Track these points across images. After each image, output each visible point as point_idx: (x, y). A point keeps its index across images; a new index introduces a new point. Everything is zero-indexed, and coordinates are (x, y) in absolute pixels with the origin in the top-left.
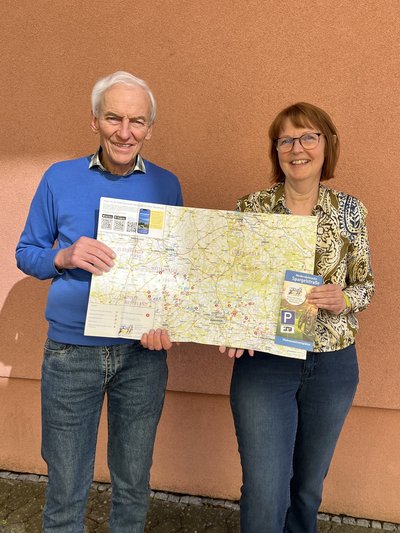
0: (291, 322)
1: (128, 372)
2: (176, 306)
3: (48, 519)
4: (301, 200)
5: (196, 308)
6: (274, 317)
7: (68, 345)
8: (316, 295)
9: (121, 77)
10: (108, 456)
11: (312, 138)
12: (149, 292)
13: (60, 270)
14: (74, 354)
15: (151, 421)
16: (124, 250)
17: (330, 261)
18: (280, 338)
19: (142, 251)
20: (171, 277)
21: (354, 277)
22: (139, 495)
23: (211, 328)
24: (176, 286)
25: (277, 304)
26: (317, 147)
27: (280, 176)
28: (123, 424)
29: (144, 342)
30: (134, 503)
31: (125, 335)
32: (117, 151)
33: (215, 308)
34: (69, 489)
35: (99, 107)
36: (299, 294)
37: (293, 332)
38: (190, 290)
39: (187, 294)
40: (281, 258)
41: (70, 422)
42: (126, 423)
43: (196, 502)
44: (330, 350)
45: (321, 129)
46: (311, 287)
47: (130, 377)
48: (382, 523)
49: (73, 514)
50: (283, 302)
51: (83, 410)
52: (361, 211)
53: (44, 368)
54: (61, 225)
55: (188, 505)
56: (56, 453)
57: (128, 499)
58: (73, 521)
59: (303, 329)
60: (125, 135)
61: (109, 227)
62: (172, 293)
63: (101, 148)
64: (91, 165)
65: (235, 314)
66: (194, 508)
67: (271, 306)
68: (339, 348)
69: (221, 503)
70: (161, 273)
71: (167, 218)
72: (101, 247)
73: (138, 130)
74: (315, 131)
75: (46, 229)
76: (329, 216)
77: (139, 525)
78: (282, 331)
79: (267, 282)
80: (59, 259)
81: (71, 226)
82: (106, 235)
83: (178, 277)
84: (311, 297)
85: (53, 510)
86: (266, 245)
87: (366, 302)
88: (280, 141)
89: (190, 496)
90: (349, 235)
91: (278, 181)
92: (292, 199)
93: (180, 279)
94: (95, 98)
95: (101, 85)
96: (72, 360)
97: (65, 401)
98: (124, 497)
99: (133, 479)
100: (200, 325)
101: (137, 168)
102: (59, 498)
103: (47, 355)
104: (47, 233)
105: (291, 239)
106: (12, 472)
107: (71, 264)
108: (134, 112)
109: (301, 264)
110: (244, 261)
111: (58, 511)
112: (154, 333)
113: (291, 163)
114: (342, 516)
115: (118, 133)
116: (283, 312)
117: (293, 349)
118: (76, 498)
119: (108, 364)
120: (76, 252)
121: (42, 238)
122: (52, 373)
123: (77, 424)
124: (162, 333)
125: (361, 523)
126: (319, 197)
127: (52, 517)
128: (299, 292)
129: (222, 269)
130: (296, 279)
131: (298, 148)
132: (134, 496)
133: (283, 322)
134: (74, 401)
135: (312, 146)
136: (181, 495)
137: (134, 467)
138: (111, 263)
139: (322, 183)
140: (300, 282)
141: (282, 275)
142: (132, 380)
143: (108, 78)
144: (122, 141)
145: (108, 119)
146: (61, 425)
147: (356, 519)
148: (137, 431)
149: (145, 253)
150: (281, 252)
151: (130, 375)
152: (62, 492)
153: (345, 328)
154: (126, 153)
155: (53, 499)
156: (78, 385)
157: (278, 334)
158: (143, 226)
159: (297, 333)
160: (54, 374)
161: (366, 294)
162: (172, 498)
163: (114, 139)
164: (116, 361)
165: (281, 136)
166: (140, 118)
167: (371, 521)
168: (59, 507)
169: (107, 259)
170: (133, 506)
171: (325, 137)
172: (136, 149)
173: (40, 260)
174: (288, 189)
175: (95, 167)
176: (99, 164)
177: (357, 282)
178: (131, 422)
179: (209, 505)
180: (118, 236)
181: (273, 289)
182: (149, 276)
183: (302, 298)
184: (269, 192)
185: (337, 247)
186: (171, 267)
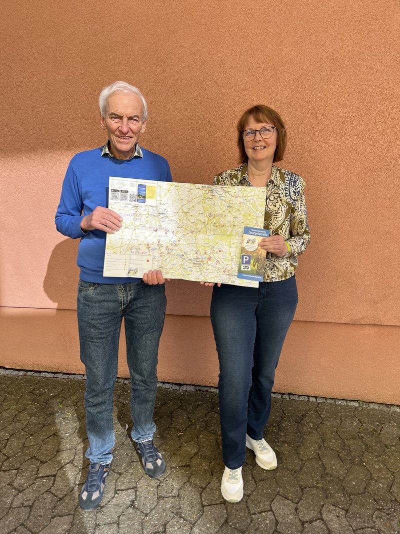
0: (248, 262)
1: (138, 302)
2: (168, 253)
3: (88, 401)
4: (259, 175)
5: (183, 255)
6: (237, 260)
7: (94, 284)
8: (266, 243)
9: (120, 86)
10: (128, 358)
11: (268, 130)
12: (148, 245)
13: (85, 231)
14: (99, 289)
15: (156, 334)
16: (128, 215)
17: (278, 219)
18: (241, 274)
19: (141, 215)
20: (163, 233)
21: (295, 231)
22: (149, 384)
23: (194, 269)
24: (167, 239)
25: (239, 251)
26: (271, 137)
27: (245, 159)
28: (136, 337)
29: (145, 279)
30: (147, 389)
31: (132, 275)
32: (120, 142)
33: (196, 255)
34: (101, 381)
35: (105, 109)
36: (253, 244)
37: (249, 269)
38: (178, 243)
39: (176, 245)
40: (240, 218)
41: (99, 336)
42: (138, 336)
43: (191, 389)
44: (277, 280)
45: (274, 123)
46: (262, 238)
47: (139, 305)
48: (316, 398)
49: (105, 397)
50: (243, 249)
51: (107, 328)
52: (301, 184)
53: (78, 300)
54: (85, 198)
55: (186, 391)
56: (91, 358)
57: (142, 386)
58: (105, 402)
59: (256, 267)
60: (125, 130)
61: (117, 198)
62: (165, 245)
63: (109, 141)
64: (103, 154)
65: (209, 259)
66: (190, 393)
67: (235, 252)
68: (283, 279)
69: (208, 389)
70: (156, 231)
71: (158, 190)
72: (111, 213)
73: (134, 126)
74: (270, 125)
75: (74, 202)
76: (279, 187)
77: (151, 403)
78: (242, 269)
79: (231, 235)
80: (83, 224)
81: (91, 199)
82: (115, 205)
83: (168, 233)
84: (262, 245)
85: (90, 396)
86: (231, 209)
87: (303, 248)
88: (245, 133)
89: (187, 385)
90: (292, 201)
91: (243, 163)
92: (253, 175)
93: (170, 235)
94: (101, 103)
95: (105, 92)
96: (98, 294)
97: (94, 322)
98: (139, 385)
99: (145, 373)
100: (186, 267)
101: (136, 154)
102: (94, 387)
103: (80, 291)
104: (75, 205)
105: (248, 204)
106: (64, 374)
107: (91, 226)
108: (130, 112)
109: (255, 222)
110: (215, 221)
111: (95, 396)
112: (151, 272)
113: (253, 149)
114: (289, 394)
115: (120, 128)
116: (243, 256)
117: (250, 281)
118: (107, 387)
119: (123, 296)
120: (94, 217)
121: (72, 209)
122: (84, 304)
123: (104, 338)
124: (158, 273)
125: (302, 398)
126: (272, 174)
127: (90, 400)
128: (253, 242)
129: (199, 226)
130: (251, 233)
131: (258, 137)
132: (146, 384)
133: (243, 263)
134: (101, 322)
135: (268, 136)
136: (180, 385)
137: (145, 366)
138: (120, 225)
139: (274, 164)
140: (254, 235)
141: (241, 230)
142: (140, 307)
143: (110, 86)
144: (123, 135)
145: (112, 118)
146: (93, 339)
147: (299, 396)
148: (146, 341)
149: (144, 217)
150: (240, 213)
151: (139, 304)
152: (96, 383)
153: (288, 265)
154: (127, 143)
155: (90, 388)
156: (103, 311)
157: (240, 271)
158: (141, 196)
159: (252, 270)
160: (85, 304)
161: (303, 243)
162: (174, 387)
163: (117, 133)
164: (129, 294)
165: (246, 129)
166: (135, 116)
167: (309, 397)
168: (95, 393)
169: (116, 222)
170: (146, 391)
171: (277, 130)
172: (133, 140)
173: (71, 224)
174: (251, 167)
175: (106, 155)
176: (108, 152)
177: (298, 234)
178: (141, 336)
179: (200, 391)
180: (123, 205)
181: (236, 240)
182: (147, 233)
183: (256, 246)
184: (237, 171)
185: (283, 209)
186: (163, 226)
